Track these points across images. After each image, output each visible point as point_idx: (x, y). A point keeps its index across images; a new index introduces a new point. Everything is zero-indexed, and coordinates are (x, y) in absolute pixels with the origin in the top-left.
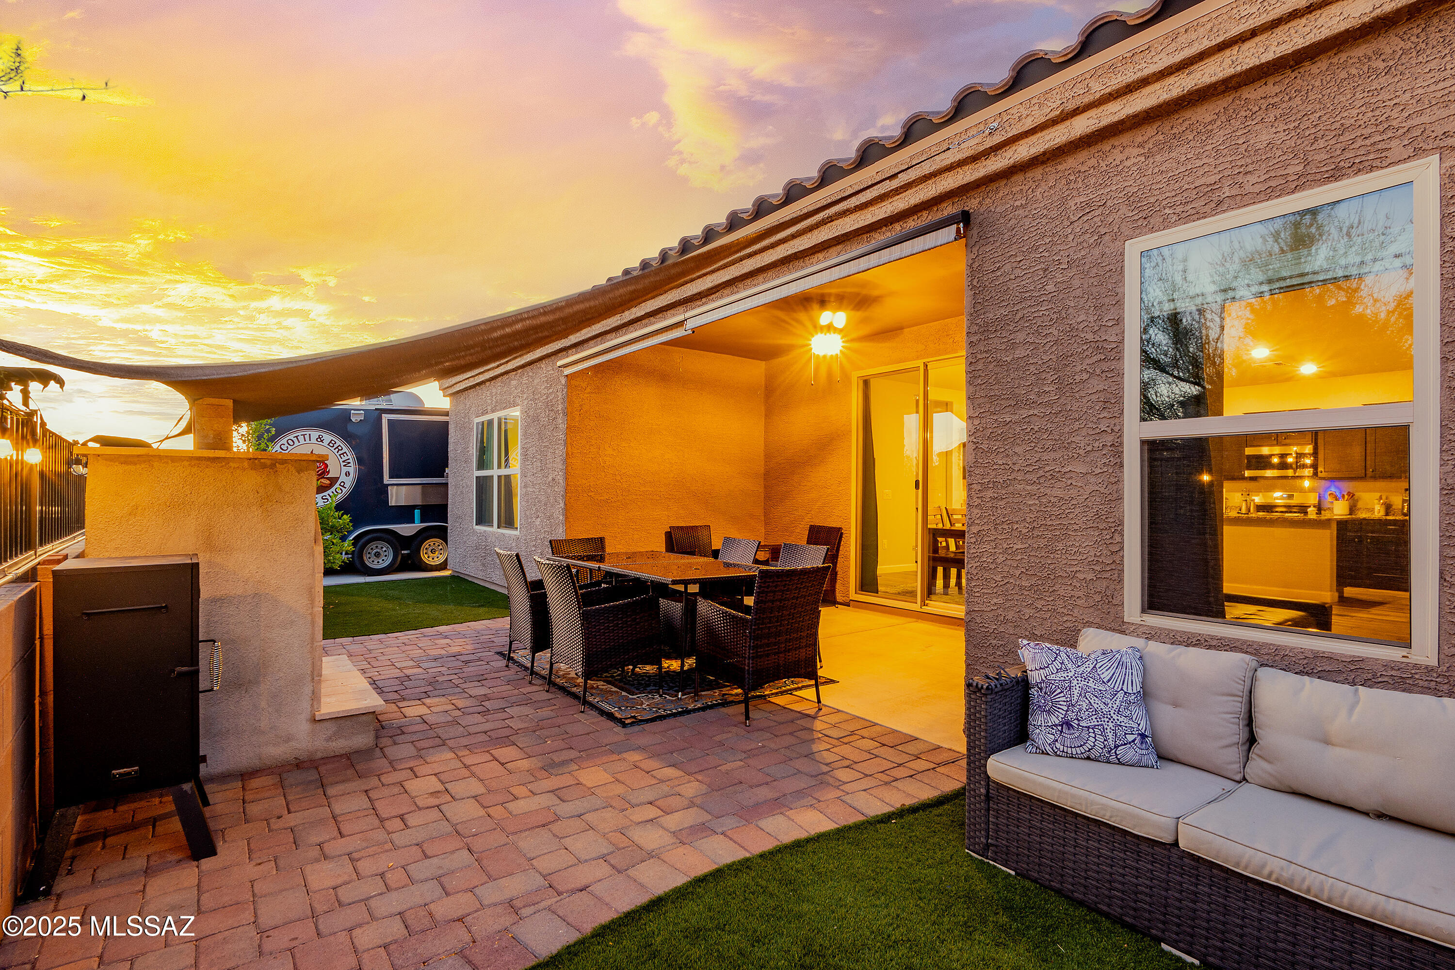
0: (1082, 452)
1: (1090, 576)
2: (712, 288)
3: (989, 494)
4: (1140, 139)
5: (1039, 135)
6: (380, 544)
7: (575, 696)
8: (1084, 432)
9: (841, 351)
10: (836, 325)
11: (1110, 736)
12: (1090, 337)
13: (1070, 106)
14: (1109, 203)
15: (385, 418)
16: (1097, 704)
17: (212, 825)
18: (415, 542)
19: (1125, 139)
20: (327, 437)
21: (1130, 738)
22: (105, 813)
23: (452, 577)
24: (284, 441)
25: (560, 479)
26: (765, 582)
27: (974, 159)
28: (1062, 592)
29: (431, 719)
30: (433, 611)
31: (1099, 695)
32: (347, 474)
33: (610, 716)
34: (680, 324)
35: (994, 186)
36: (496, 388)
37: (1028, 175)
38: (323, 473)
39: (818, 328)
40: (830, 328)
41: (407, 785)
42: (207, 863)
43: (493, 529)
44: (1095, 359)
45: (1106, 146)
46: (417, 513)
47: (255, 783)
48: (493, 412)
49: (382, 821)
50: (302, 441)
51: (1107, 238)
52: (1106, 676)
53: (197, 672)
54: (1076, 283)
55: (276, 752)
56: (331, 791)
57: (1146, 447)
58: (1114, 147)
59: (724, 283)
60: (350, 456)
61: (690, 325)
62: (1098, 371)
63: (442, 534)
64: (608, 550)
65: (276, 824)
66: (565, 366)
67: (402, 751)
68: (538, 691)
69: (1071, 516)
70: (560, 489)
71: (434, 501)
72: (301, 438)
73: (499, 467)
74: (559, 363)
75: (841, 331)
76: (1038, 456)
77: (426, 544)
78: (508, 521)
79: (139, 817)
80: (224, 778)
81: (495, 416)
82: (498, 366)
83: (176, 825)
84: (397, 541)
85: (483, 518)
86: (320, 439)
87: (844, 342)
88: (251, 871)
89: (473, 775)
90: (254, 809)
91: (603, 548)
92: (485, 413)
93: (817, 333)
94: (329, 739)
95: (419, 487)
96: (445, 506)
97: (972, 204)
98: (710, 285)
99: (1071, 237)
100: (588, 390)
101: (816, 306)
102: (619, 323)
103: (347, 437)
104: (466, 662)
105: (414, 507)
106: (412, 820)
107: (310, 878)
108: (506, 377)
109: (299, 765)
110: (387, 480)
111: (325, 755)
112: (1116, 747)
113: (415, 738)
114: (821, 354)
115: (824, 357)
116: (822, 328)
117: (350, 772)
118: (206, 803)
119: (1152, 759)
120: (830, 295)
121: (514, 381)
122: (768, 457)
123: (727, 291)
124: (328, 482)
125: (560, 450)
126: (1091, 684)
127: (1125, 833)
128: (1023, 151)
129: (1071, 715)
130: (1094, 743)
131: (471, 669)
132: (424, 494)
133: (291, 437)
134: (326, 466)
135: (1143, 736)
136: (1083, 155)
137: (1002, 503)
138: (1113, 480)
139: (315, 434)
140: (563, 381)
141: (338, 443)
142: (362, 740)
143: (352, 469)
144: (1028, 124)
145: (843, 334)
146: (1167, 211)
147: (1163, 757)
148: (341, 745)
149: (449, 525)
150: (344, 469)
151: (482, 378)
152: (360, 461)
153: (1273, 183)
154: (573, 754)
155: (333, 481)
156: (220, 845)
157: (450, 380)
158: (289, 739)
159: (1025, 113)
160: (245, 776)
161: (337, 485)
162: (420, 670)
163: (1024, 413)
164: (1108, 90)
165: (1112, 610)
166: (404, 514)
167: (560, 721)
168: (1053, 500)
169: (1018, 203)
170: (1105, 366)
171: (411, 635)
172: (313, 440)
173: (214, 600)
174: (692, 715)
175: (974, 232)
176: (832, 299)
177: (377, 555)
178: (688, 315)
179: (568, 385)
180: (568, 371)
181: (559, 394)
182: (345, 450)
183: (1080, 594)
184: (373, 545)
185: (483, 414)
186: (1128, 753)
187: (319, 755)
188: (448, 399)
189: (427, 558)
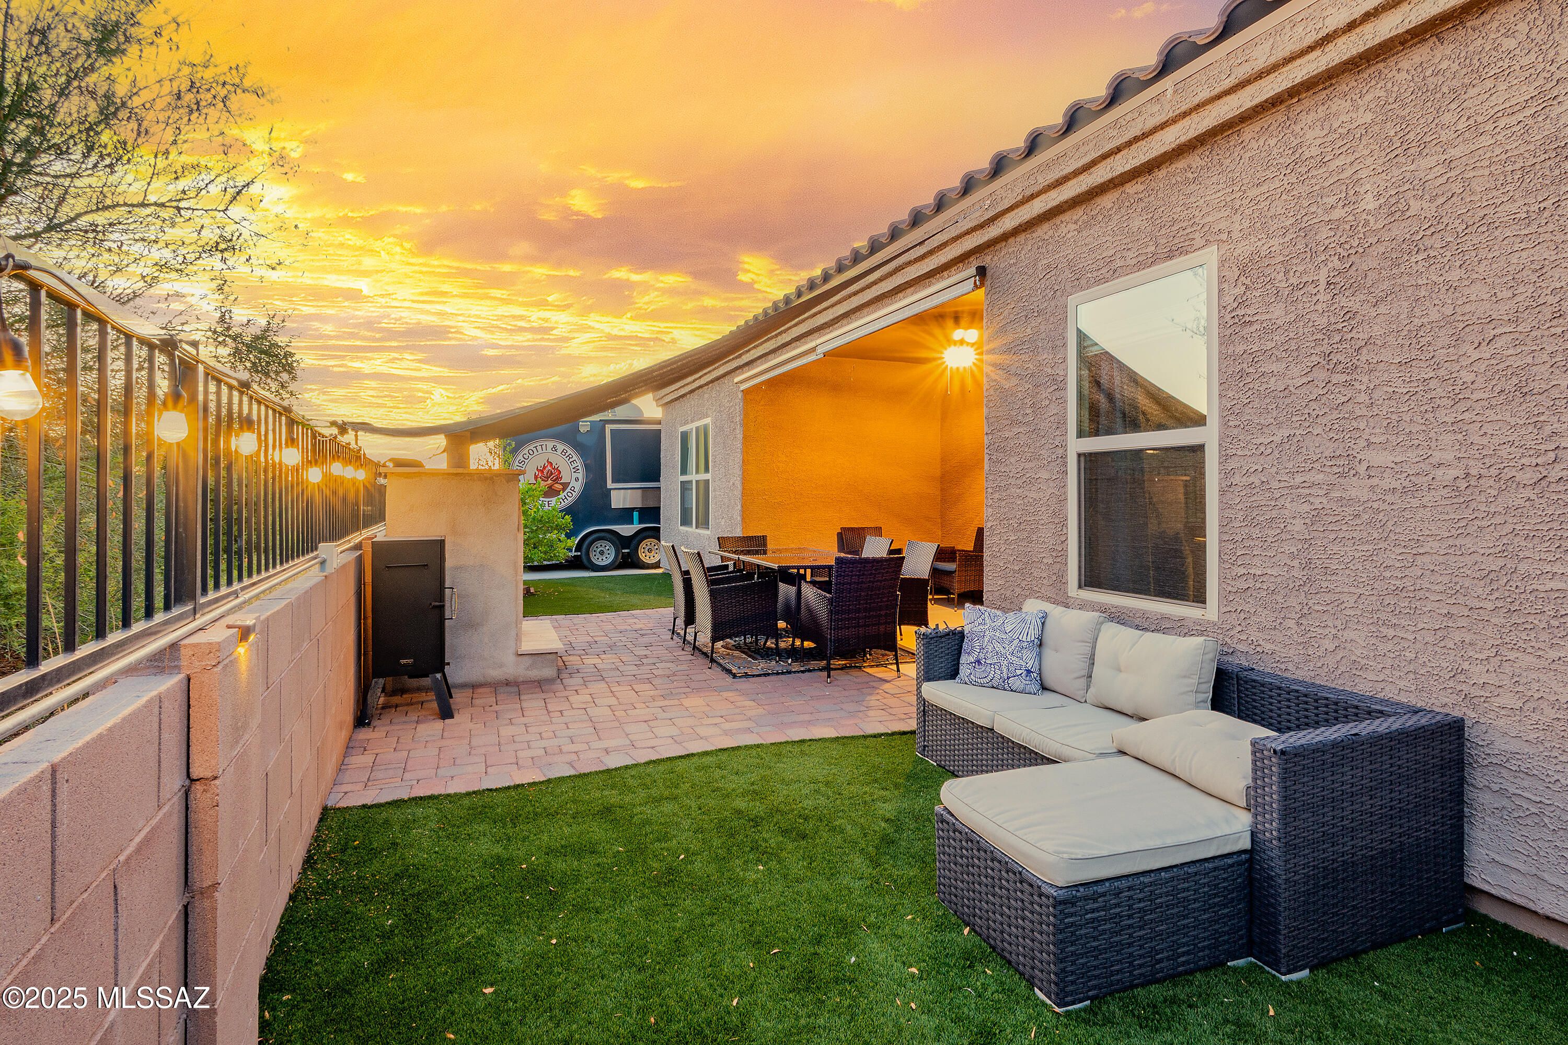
0: (1046, 462)
1: (1051, 561)
2: (834, 319)
3: (997, 496)
4: (1075, 218)
5: (1016, 211)
6: (604, 543)
7: (705, 654)
8: (1047, 447)
9: (974, 364)
10: (967, 339)
11: (1005, 670)
12: (1049, 371)
13: (1028, 193)
14: (1059, 267)
15: (609, 427)
16: (999, 647)
17: (453, 707)
18: (631, 542)
19: (1066, 217)
20: (561, 447)
21: (1019, 672)
22: (396, 698)
23: (663, 574)
24: (526, 451)
25: (739, 484)
26: (841, 568)
27: (981, 226)
28: (1035, 574)
29: (599, 666)
30: (635, 599)
31: (1001, 641)
32: (577, 479)
33: (729, 671)
34: (813, 350)
35: (998, 247)
36: (693, 400)
37: (1018, 239)
38: (557, 479)
39: (950, 342)
40: (962, 342)
41: (570, 698)
42: (448, 721)
43: (692, 530)
44: (1052, 388)
45: (1057, 220)
46: (636, 514)
47: (480, 690)
48: (692, 422)
49: (549, 712)
50: (540, 451)
51: (1058, 293)
52: (1008, 629)
53: (443, 606)
54: (1042, 328)
55: (495, 674)
56: (522, 698)
57: (1082, 459)
58: (1062, 222)
59: (841, 315)
60: (579, 463)
61: (820, 350)
62: (1054, 398)
63: (655, 533)
64: (769, 546)
65: (487, 709)
66: (742, 382)
67: (575, 681)
68: (686, 655)
69: (1040, 513)
70: (738, 493)
71: (651, 504)
72: (539, 448)
73: (697, 472)
74: (736, 380)
75: (973, 345)
76: (1023, 465)
77: (643, 544)
78: (704, 522)
79: (414, 700)
80: (464, 686)
81: (691, 427)
82: (694, 381)
83: (435, 705)
84: (622, 542)
85: (685, 521)
86: (554, 449)
87: (977, 354)
88: (471, 725)
89: (614, 696)
90: (476, 702)
91: (765, 545)
92: (686, 423)
93: (950, 346)
94: (527, 669)
95: (640, 491)
96: (659, 508)
97: (987, 260)
98: (831, 317)
99: (1039, 291)
100: (762, 403)
101: (950, 323)
102: (775, 346)
103: (578, 446)
104: (642, 635)
105: (633, 509)
106: (565, 713)
107: (501, 732)
108: (701, 390)
109: (507, 683)
110: (610, 485)
111: (524, 679)
112: (1008, 678)
113: (585, 675)
114: (955, 366)
115: (958, 369)
116: (955, 343)
117: (538, 690)
118: (451, 697)
119: (1034, 687)
120: (963, 312)
121: (707, 393)
122: (944, 460)
123: (845, 321)
124: (561, 487)
125: (738, 457)
126: (997, 634)
127: (968, 722)
128: (1008, 223)
129: (982, 655)
130: (995, 675)
131: (643, 640)
132: (644, 498)
133: (531, 447)
134: (560, 472)
135: (1029, 672)
136: (1046, 226)
137: (1004, 503)
138: (1062, 484)
139: (550, 444)
140: (740, 395)
141: (569, 452)
142: (548, 672)
143: (580, 475)
144: (1006, 204)
145: (975, 347)
146: (1089, 275)
147: (1044, 688)
148: (535, 674)
149: (662, 526)
150: (575, 475)
151: (682, 392)
152: (587, 467)
153: (1140, 259)
154: (688, 690)
155: (565, 486)
156: (456, 715)
157: (660, 392)
158: (501, 666)
159: (1004, 195)
160: (474, 686)
161: (568, 490)
162: (606, 638)
163: (1016, 430)
164: (1046, 183)
165: (1062, 587)
166: (625, 515)
167: (690, 672)
168: (1031, 500)
169: (1012, 262)
170: (1057, 394)
171: (610, 615)
172: (549, 450)
173: (456, 568)
174: (793, 675)
175: (988, 283)
176: (965, 315)
177: (602, 553)
178: (819, 341)
179: (745, 399)
180: (743, 387)
181: (737, 407)
182: (575, 458)
183: (1045, 575)
184: (598, 544)
185: (685, 424)
186: (1016, 683)
187: (521, 679)
188: (660, 408)
189: (644, 556)
